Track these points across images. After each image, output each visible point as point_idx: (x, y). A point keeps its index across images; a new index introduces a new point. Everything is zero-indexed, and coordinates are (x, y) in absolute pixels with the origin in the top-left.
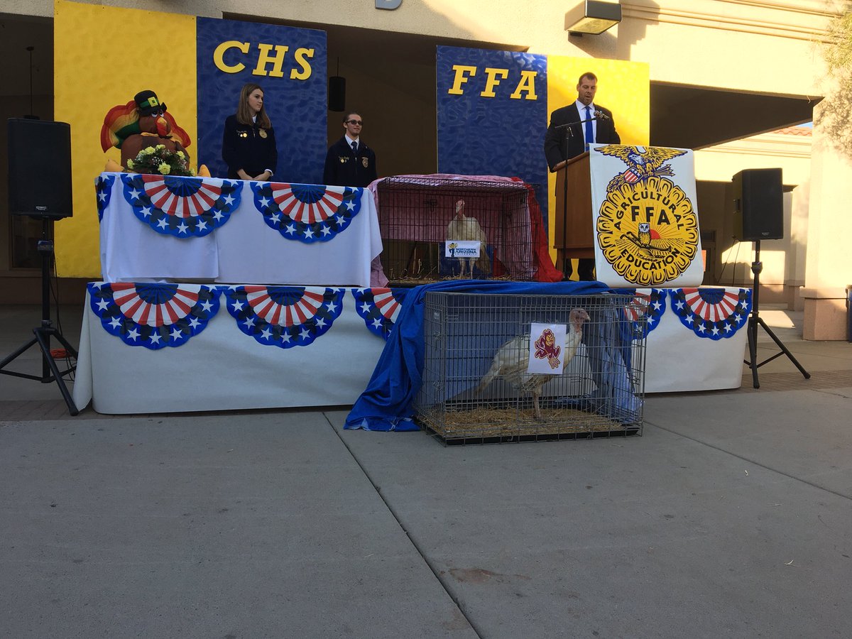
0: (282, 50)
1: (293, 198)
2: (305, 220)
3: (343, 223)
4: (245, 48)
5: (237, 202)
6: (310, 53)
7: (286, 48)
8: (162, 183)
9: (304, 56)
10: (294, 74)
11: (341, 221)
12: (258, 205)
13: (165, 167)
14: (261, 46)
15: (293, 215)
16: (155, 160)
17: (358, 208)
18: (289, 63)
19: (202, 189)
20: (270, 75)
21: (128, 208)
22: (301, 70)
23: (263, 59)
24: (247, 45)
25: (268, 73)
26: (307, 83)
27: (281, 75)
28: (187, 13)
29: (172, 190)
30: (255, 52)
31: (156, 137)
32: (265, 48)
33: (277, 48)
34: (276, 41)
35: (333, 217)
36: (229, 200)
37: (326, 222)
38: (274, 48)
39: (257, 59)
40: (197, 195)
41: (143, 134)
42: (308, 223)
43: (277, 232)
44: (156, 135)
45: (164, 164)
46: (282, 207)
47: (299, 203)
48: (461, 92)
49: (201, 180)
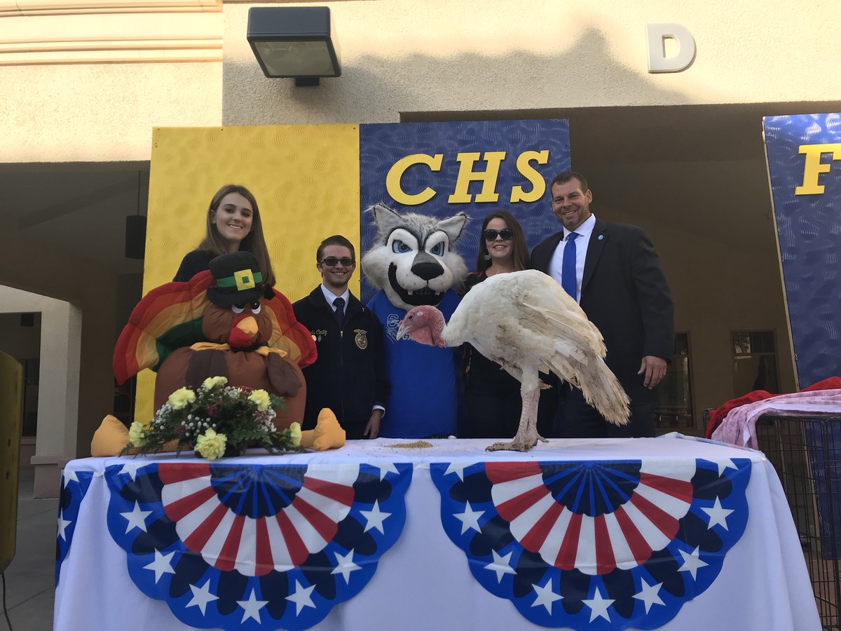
0: (495, 159)
1: (548, 501)
2: (586, 563)
3: (699, 570)
4: (435, 162)
5: (397, 523)
6: (543, 157)
7: (502, 155)
8: (205, 481)
9: (533, 163)
10: (517, 194)
11: (691, 562)
12: (451, 526)
13: (211, 441)
14: (461, 157)
15: (550, 551)
16: (188, 424)
17: (739, 521)
18: (509, 176)
19: (305, 494)
20: (477, 200)
21: (116, 556)
22: (528, 187)
23: (465, 175)
24: (439, 157)
25: (473, 198)
26: (540, 206)
27: (495, 198)
28: (345, 122)
29: (229, 501)
30: (451, 167)
31: (221, 352)
32: (466, 159)
33: (488, 156)
34: (483, 146)
35: (665, 552)
36: (375, 518)
37: (646, 566)
38: (482, 157)
39: (456, 177)
40: (291, 511)
41: (197, 347)
42: (593, 572)
43: (506, 605)
44: (224, 347)
45: (211, 434)
46: (520, 528)
47: (566, 515)
48: (820, 190)
49: (303, 469)
